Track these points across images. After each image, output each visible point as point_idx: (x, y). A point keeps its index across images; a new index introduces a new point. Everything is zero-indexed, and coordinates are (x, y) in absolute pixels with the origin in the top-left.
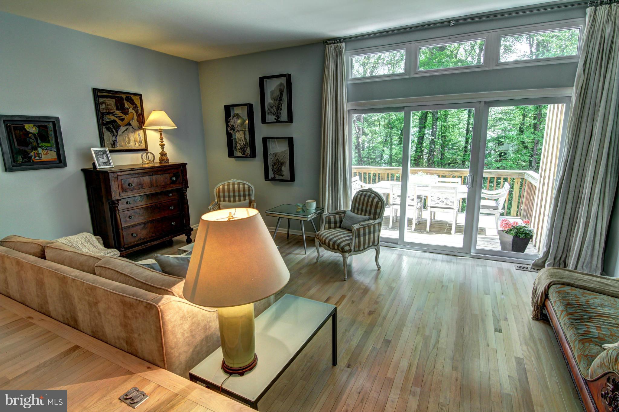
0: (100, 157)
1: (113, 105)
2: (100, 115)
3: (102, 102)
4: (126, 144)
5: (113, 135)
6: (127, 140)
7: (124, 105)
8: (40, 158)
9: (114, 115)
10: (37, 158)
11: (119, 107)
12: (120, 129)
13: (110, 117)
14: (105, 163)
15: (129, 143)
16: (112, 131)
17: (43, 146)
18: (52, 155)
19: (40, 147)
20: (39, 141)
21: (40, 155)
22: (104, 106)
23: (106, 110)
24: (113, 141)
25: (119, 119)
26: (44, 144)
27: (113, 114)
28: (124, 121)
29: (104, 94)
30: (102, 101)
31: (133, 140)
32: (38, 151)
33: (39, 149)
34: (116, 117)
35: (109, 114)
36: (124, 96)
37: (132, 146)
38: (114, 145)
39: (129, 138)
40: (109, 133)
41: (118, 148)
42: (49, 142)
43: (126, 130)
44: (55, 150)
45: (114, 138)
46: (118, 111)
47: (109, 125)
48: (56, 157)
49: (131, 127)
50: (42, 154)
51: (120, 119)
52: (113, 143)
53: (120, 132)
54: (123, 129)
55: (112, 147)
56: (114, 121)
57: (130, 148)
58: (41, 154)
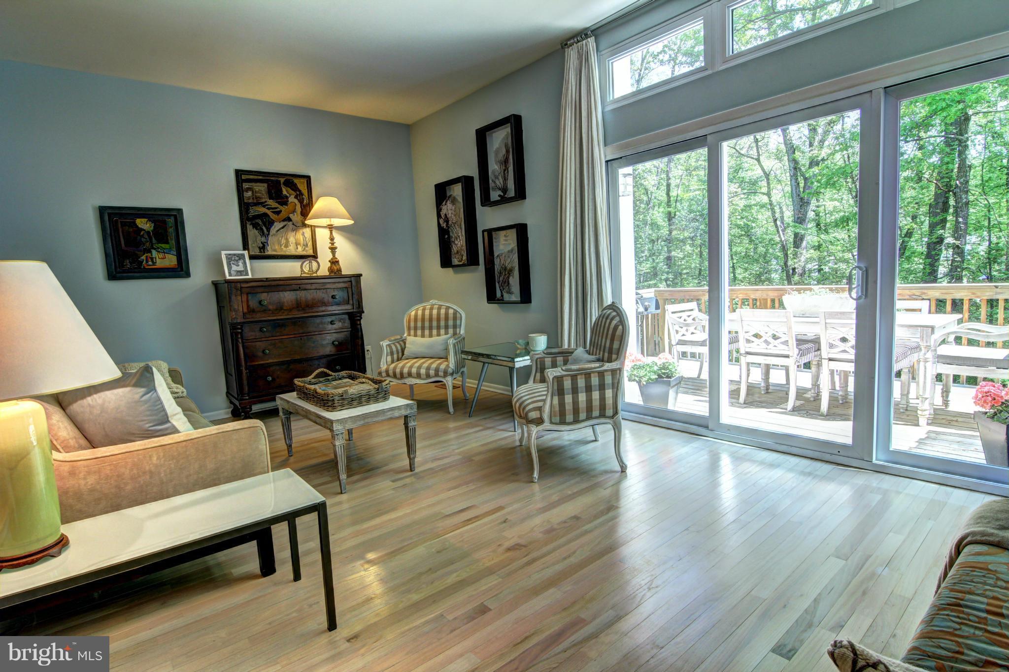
0: (233, 264)
1: (264, 193)
2: (244, 207)
3: (247, 188)
4: (283, 247)
5: (263, 234)
6: (283, 241)
7: (281, 191)
8: (154, 263)
9: (264, 206)
10: (150, 263)
11: (274, 195)
12: (273, 227)
13: (258, 209)
14: (239, 273)
15: (287, 246)
16: (262, 229)
17: (158, 248)
18: (171, 260)
19: (155, 249)
20: (154, 241)
21: (154, 259)
22: (250, 194)
23: (253, 198)
24: (262, 243)
25: (272, 212)
26: (160, 245)
27: (263, 204)
28: (281, 214)
29: (251, 177)
30: (247, 186)
31: (294, 242)
32: (152, 255)
33: (154, 252)
34: (268, 209)
35: (256, 204)
36: (282, 180)
37: (291, 250)
38: (263, 248)
39: (287, 240)
40: (256, 232)
41: (270, 252)
42: (167, 242)
43: (283, 228)
44: (175, 253)
45: (263, 239)
46: (271, 201)
47: (257, 221)
48: (176, 263)
49: (291, 223)
50: (157, 258)
51: (273, 212)
52: (261, 245)
53: (273, 230)
54: (277, 226)
55: (261, 252)
56: (265, 215)
57: (288, 253)
58: (156, 258)
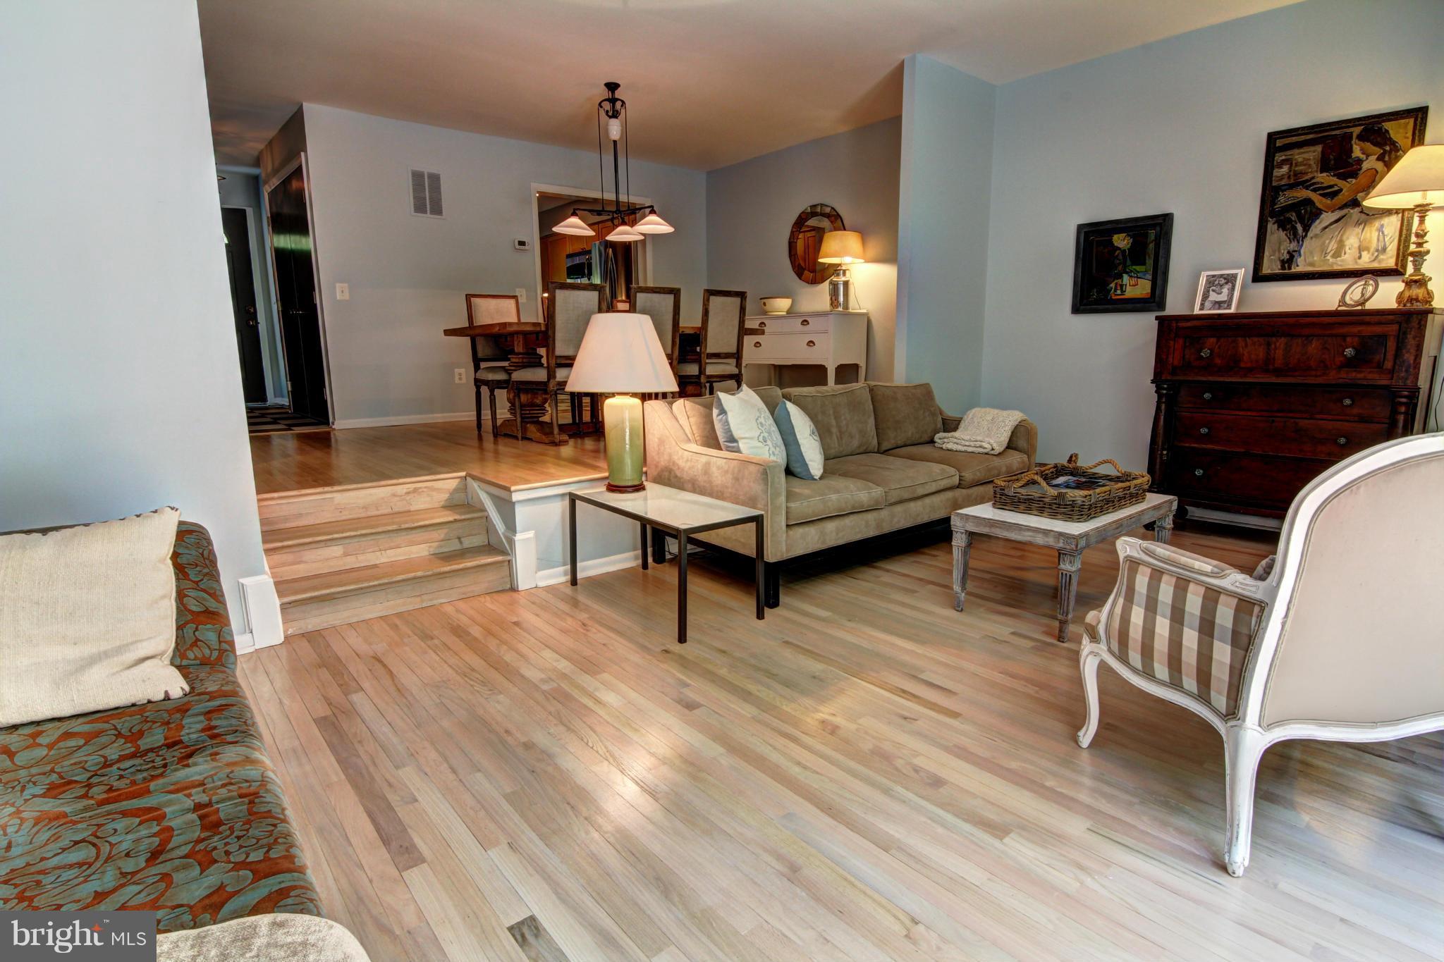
0: (1214, 291)
1: (1312, 162)
2: (1270, 191)
3: (1283, 160)
4: (1328, 257)
5: (1294, 236)
6: (1333, 246)
7: (1351, 151)
8: (1123, 292)
9: (1307, 188)
10: (1119, 292)
11: (1332, 162)
12: (1318, 221)
13: (1295, 194)
14: (1219, 304)
15: (1337, 254)
16: (1295, 229)
17: (1132, 271)
18: (1143, 288)
19: (1127, 273)
20: (1129, 262)
21: (1124, 287)
22: (1285, 169)
23: (1289, 177)
24: (1289, 252)
25: (1320, 195)
26: (1134, 267)
27: (1306, 185)
28: (1340, 196)
29: (1294, 139)
30: (1283, 157)
31: (1356, 245)
32: (1122, 282)
33: (1125, 277)
34: (1315, 190)
35: (1291, 187)
36: (1356, 131)
37: (1348, 261)
38: (1289, 261)
39: (1341, 245)
40: (1282, 234)
41: (1301, 266)
42: (1144, 264)
43: (1336, 221)
44: (1150, 277)
45: (1293, 246)
46: (1324, 174)
47: (1288, 215)
48: (1149, 291)
49: (1357, 210)
50: (1128, 284)
51: (1324, 195)
52: (1286, 256)
53: (1316, 227)
54: (1327, 218)
55: (1283, 268)
56: (1308, 202)
57: (1336, 268)
58: (1126, 285)
